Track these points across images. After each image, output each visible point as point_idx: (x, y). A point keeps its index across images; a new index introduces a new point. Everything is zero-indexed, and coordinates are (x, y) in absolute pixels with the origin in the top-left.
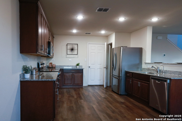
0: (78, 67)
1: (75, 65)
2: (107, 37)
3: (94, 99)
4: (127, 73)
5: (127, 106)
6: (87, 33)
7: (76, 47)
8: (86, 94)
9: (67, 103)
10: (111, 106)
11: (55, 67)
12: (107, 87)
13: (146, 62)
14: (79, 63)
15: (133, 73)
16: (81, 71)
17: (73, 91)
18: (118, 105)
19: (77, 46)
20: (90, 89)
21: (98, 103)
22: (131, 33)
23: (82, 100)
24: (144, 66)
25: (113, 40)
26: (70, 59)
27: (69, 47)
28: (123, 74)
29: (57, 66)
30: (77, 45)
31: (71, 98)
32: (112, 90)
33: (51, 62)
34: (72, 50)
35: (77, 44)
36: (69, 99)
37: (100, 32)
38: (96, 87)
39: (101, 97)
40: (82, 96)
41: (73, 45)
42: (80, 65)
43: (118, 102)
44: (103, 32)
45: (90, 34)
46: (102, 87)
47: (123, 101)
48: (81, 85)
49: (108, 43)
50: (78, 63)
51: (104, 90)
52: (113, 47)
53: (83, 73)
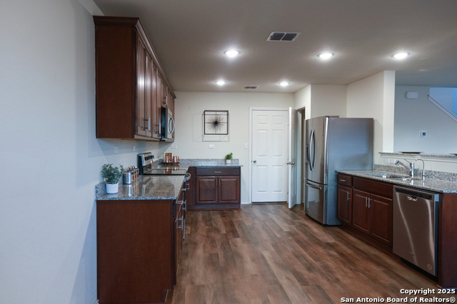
0: (229, 161)
1: (223, 157)
2: (293, 94)
3: (265, 236)
4: (339, 176)
5: (341, 254)
6: (248, 88)
7: (223, 117)
8: (247, 224)
9: (204, 247)
10: (304, 253)
11: (178, 163)
12: (295, 206)
13: (384, 152)
14: (231, 154)
15: (353, 177)
16: (236, 172)
17: (219, 216)
18: (321, 250)
19: (228, 115)
20: (257, 211)
21: (275, 245)
22: (347, 85)
23: (238, 240)
24: (378, 160)
25: (306, 101)
26: (211, 145)
27: (210, 118)
28: (330, 180)
29: (182, 160)
30: (226, 113)
31: (213, 234)
32: (307, 215)
33: (168, 151)
34: (216, 123)
35: (227, 111)
36: (208, 237)
37: (277, 84)
38: (271, 207)
39: (280, 230)
40: (237, 229)
41: (218, 113)
42: (234, 157)
43: (319, 243)
44: (284, 84)
45: (254, 88)
46: (284, 207)
47: (331, 240)
48: (235, 203)
49: (297, 109)
50: (229, 153)
51: (287, 213)
52: (308, 116)
53: (240, 175)
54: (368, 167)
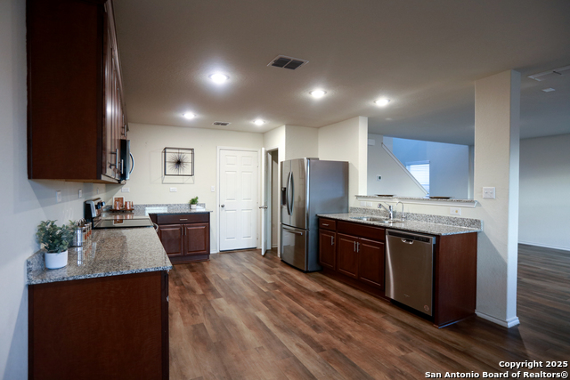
0: (193, 206)
1: (187, 201)
2: (263, 135)
3: (250, 292)
4: (320, 220)
5: (337, 304)
6: (218, 124)
7: (187, 157)
8: (224, 279)
9: (182, 315)
10: (301, 308)
11: (131, 210)
12: (266, 252)
13: (359, 194)
14: (197, 198)
15: (336, 220)
16: (205, 218)
17: (187, 271)
18: (316, 302)
19: (193, 154)
20: (227, 259)
21: (266, 303)
22: (319, 128)
23: (221, 301)
24: (353, 203)
25: (280, 140)
26: (173, 188)
27: (171, 156)
28: (312, 221)
29: (136, 206)
30: (191, 152)
31: (188, 297)
32: (282, 261)
33: (118, 195)
34: (179, 163)
35: (192, 150)
36: (182, 301)
37: (252, 122)
38: (241, 255)
39: (264, 283)
40: (215, 286)
41: (181, 151)
42: (199, 201)
43: (310, 293)
44: (259, 122)
45: (225, 124)
46: (255, 253)
47: (321, 289)
48: (204, 254)
49: (268, 150)
50: (194, 198)
51: (261, 260)
52: (282, 157)
53: (209, 222)
54: (345, 210)
